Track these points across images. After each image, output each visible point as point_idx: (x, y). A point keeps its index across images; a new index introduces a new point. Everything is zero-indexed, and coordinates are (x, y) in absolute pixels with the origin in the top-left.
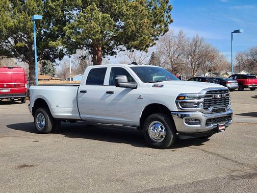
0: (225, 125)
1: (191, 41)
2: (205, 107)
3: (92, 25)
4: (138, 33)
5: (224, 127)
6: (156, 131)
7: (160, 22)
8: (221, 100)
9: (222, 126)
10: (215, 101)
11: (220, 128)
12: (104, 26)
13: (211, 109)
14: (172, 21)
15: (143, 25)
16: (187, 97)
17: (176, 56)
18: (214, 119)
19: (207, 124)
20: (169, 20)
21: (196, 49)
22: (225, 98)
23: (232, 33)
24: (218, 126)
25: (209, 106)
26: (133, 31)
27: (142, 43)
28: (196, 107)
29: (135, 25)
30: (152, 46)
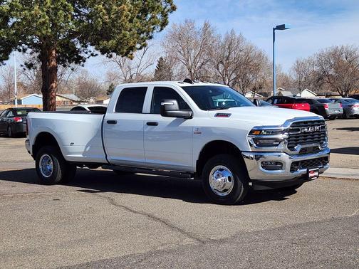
0: (318, 170)
1: (222, 40)
2: (290, 145)
3: (33, 12)
4: (114, 26)
5: (316, 174)
6: (220, 180)
7: (153, 9)
8: (313, 135)
9: (314, 171)
10: (305, 136)
11: (310, 175)
12: (56, 15)
13: (298, 148)
14: (174, 9)
15: (122, 13)
16: (265, 131)
17: (199, 64)
18: (302, 162)
19: (292, 170)
20: (169, 7)
21: (230, 53)
22: (319, 132)
23: (274, 29)
24: (308, 172)
25: (296, 144)
26: (105, 23)
27: (121, 43)
28: (277, 145)
29: (109, 13)
30: (141, 48)
